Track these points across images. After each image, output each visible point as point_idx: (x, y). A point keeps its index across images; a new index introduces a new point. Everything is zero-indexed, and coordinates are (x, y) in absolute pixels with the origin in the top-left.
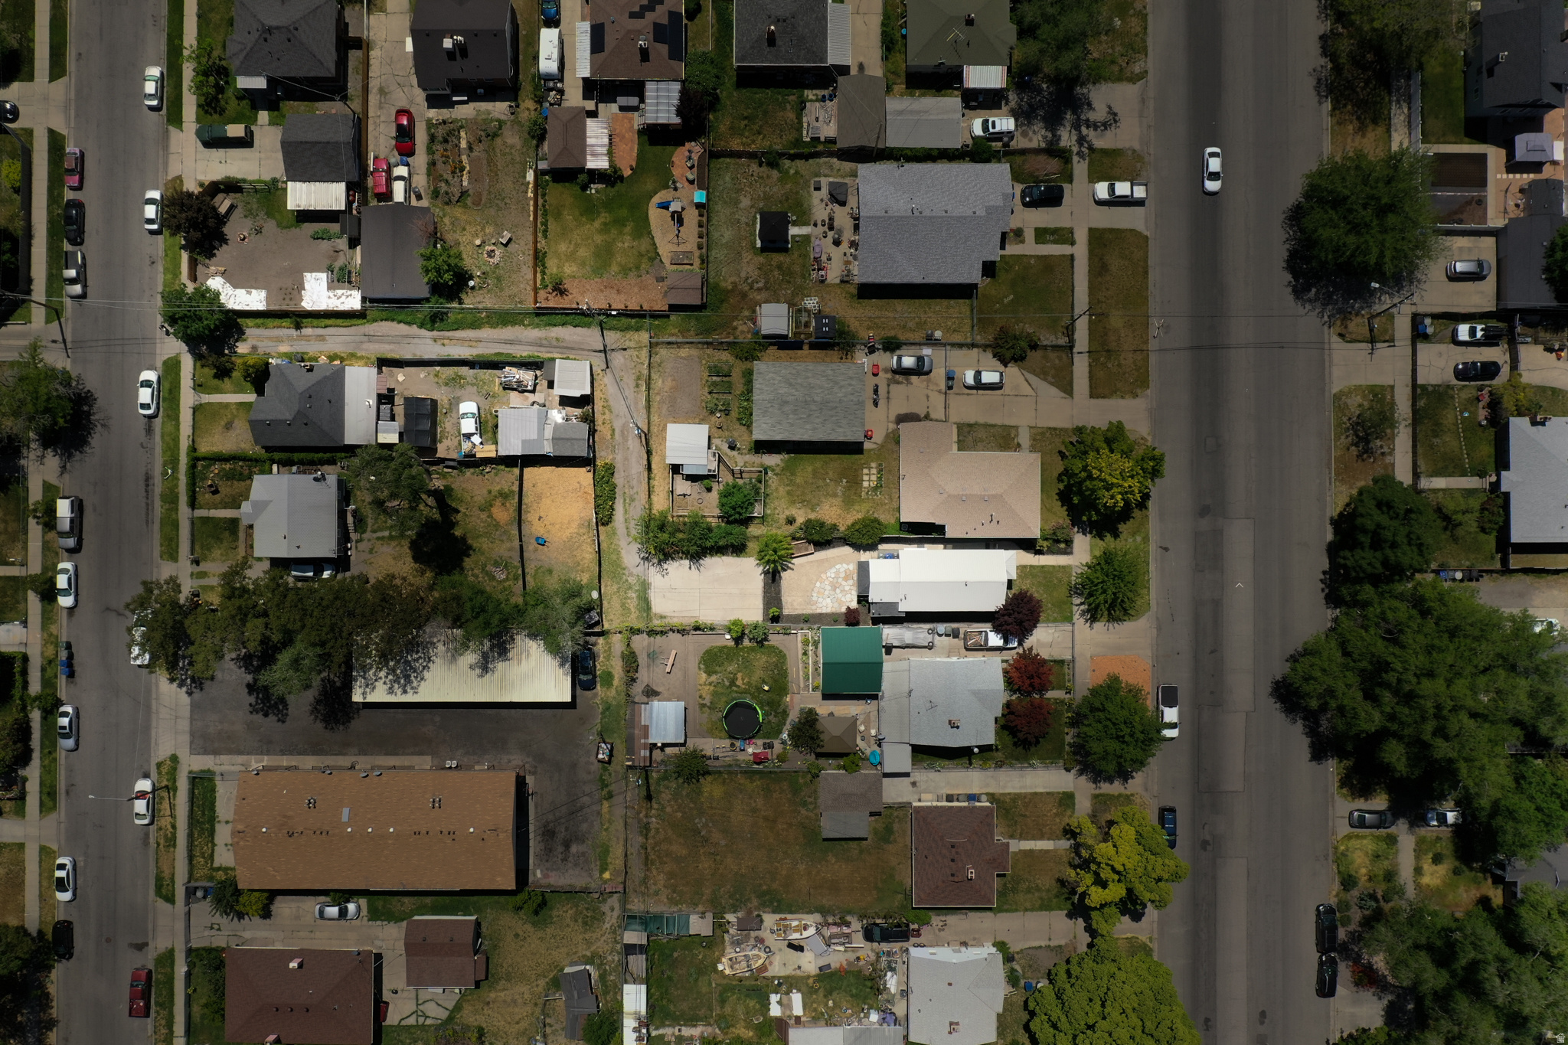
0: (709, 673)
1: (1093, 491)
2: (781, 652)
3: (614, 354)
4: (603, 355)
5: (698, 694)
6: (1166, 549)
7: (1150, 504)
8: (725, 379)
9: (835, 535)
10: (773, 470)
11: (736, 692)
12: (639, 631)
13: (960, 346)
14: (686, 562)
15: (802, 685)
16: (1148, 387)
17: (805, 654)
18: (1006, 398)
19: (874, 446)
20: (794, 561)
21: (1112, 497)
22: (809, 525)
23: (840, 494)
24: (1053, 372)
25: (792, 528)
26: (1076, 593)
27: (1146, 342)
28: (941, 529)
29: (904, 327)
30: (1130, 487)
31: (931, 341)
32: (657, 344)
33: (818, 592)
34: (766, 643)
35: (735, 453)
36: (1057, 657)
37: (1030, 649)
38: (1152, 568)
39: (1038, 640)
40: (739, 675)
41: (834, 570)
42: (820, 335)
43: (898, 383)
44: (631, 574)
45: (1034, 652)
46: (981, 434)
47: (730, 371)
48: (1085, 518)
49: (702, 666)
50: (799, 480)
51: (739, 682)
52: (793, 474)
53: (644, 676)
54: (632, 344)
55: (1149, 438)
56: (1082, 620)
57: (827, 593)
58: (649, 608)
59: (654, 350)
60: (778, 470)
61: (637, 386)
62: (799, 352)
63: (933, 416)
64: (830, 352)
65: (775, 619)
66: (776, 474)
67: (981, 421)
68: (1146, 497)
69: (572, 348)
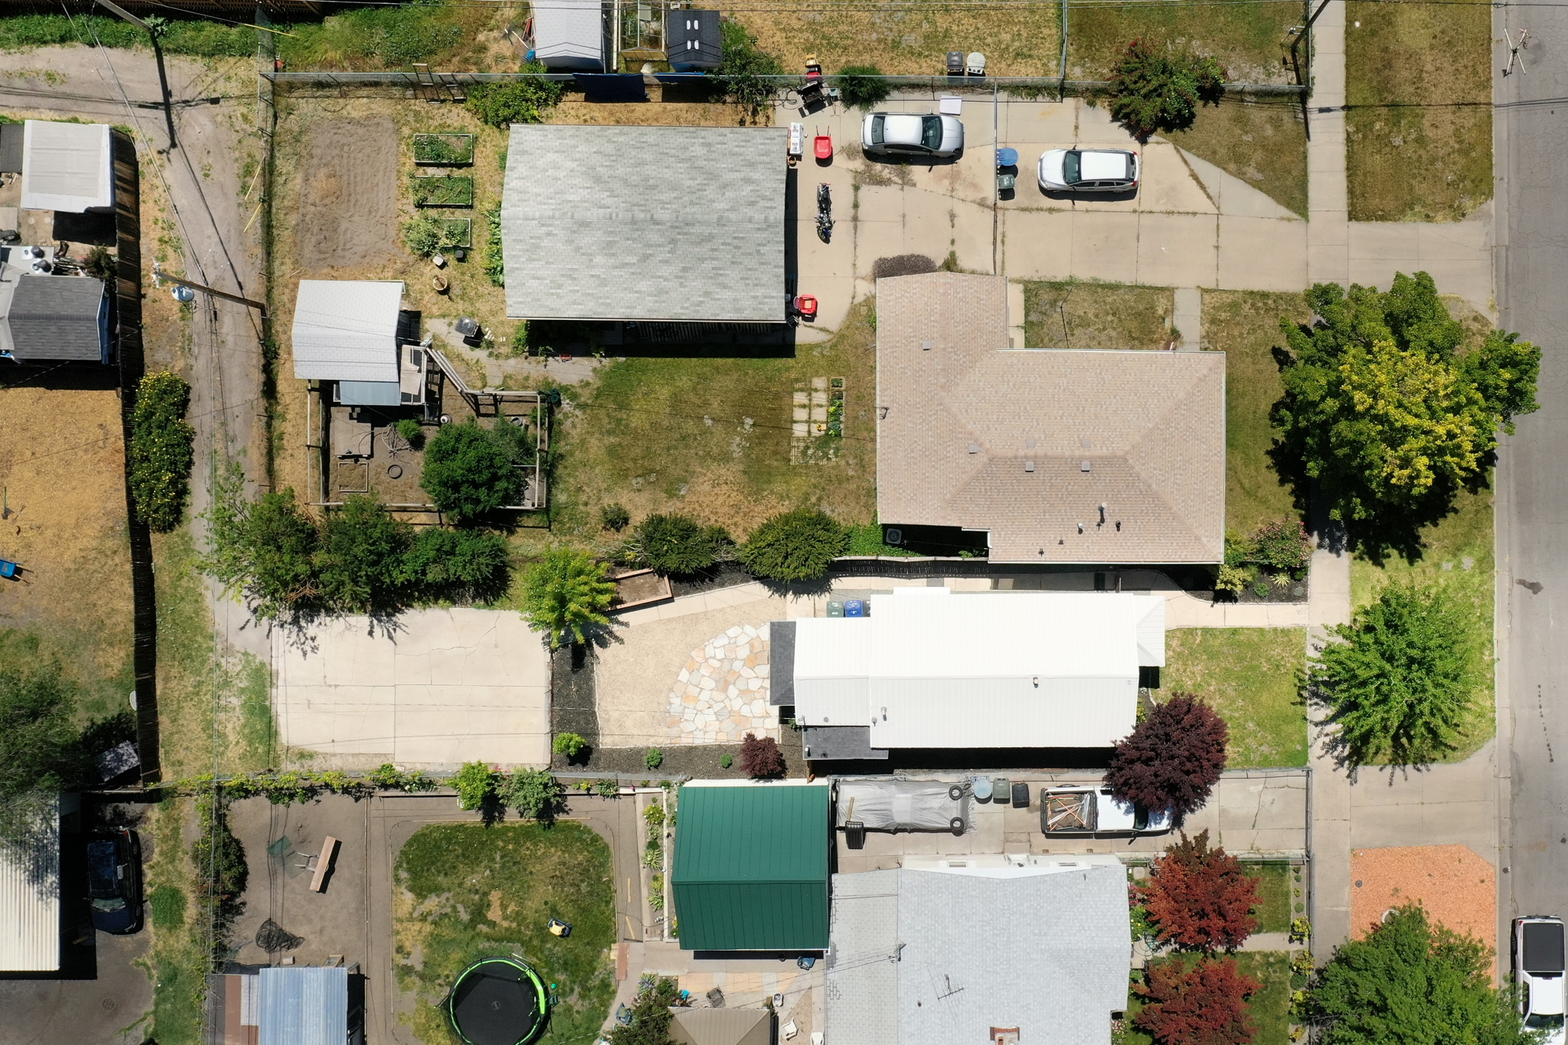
0: (421, 892)
1: (1356, 446)
2: (595, 839)
3: (188, 113)
4: (161, 114)
5: (394, 942)
6: (1535, 587)
7: (1495, 475)
8: (457, 173)
9: (723, 555)
10: (574, 397)
11: (488, 938)
12: (244, 791)
13: (1032, 91)
14: (362, 621)
15: (647, 922)
16: (1490, 194)
17: (653, 845)
18: (1145, 218)
19: (821, 337)
20: (622, 617)
21: (1405, 462)
22: (656, 529)
23: (737, 453)
24: (1259, 156)
25: (615, 541)
26: (1315, 694)
27: (1485, 85)
28: (977, 541)
29: (896, 45)
30: (1451, 436)
31: (960, 80)
32: (291, 87)
33: (685, 696)
34: (561, 817)
35: (480, 354)
36: (1271, 851)
37: (1203, 838)
38: (1500, 631)
39: (1223, 812)
40: (495, 896)
41: (722, 641)
42: (680, 60)
43: (881, 182)
44: (228, 650)
45: (1211, 845)
46: (1082, 306)
47: (470, 152)
48: (1336, 514)
49: (404, 875)
50: (637, 420)
51: (494, 914)
52: (622, 406)
53: (258, 899)
54: (233, 88)
55: (1494, 319)
56: (1329, 761)
57: (705, 696)
58: (270, 733)
59: (283, 102)
60: (585, 397)
61: (244, 189)
62: (639, 108)
63: (963, 262)
64: (714, 108)
65: (582, 756)
66: (582, 407)
67: (1084, 275)
68: (1488, 459)
69: (87, 99)
